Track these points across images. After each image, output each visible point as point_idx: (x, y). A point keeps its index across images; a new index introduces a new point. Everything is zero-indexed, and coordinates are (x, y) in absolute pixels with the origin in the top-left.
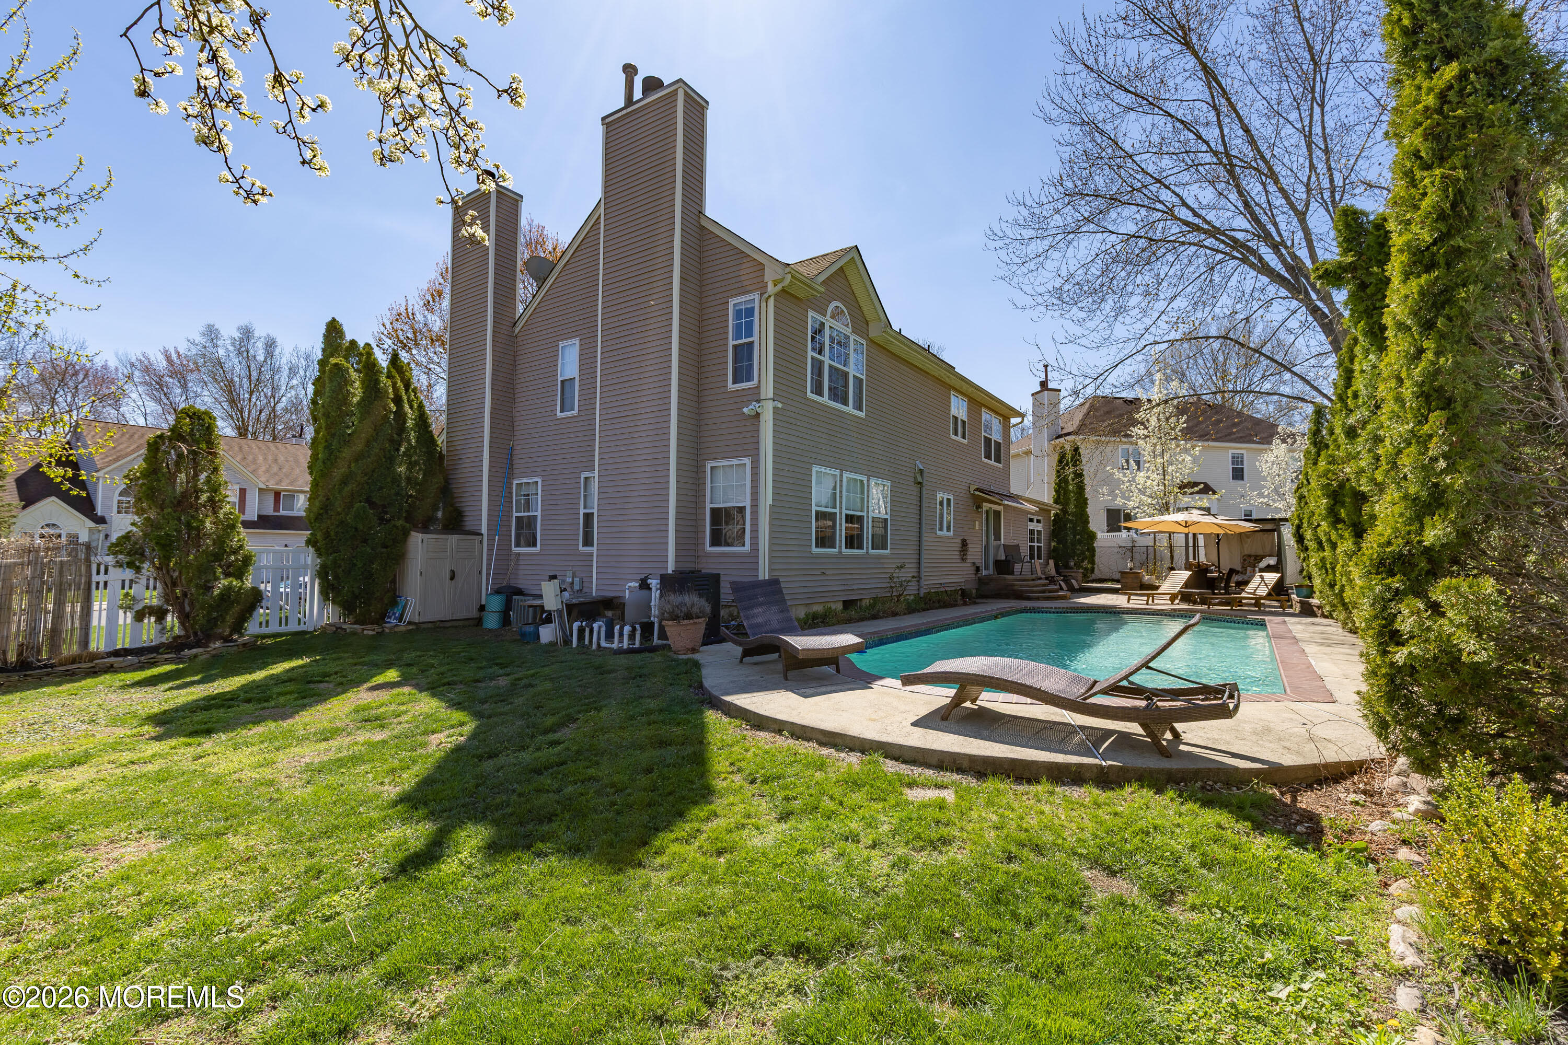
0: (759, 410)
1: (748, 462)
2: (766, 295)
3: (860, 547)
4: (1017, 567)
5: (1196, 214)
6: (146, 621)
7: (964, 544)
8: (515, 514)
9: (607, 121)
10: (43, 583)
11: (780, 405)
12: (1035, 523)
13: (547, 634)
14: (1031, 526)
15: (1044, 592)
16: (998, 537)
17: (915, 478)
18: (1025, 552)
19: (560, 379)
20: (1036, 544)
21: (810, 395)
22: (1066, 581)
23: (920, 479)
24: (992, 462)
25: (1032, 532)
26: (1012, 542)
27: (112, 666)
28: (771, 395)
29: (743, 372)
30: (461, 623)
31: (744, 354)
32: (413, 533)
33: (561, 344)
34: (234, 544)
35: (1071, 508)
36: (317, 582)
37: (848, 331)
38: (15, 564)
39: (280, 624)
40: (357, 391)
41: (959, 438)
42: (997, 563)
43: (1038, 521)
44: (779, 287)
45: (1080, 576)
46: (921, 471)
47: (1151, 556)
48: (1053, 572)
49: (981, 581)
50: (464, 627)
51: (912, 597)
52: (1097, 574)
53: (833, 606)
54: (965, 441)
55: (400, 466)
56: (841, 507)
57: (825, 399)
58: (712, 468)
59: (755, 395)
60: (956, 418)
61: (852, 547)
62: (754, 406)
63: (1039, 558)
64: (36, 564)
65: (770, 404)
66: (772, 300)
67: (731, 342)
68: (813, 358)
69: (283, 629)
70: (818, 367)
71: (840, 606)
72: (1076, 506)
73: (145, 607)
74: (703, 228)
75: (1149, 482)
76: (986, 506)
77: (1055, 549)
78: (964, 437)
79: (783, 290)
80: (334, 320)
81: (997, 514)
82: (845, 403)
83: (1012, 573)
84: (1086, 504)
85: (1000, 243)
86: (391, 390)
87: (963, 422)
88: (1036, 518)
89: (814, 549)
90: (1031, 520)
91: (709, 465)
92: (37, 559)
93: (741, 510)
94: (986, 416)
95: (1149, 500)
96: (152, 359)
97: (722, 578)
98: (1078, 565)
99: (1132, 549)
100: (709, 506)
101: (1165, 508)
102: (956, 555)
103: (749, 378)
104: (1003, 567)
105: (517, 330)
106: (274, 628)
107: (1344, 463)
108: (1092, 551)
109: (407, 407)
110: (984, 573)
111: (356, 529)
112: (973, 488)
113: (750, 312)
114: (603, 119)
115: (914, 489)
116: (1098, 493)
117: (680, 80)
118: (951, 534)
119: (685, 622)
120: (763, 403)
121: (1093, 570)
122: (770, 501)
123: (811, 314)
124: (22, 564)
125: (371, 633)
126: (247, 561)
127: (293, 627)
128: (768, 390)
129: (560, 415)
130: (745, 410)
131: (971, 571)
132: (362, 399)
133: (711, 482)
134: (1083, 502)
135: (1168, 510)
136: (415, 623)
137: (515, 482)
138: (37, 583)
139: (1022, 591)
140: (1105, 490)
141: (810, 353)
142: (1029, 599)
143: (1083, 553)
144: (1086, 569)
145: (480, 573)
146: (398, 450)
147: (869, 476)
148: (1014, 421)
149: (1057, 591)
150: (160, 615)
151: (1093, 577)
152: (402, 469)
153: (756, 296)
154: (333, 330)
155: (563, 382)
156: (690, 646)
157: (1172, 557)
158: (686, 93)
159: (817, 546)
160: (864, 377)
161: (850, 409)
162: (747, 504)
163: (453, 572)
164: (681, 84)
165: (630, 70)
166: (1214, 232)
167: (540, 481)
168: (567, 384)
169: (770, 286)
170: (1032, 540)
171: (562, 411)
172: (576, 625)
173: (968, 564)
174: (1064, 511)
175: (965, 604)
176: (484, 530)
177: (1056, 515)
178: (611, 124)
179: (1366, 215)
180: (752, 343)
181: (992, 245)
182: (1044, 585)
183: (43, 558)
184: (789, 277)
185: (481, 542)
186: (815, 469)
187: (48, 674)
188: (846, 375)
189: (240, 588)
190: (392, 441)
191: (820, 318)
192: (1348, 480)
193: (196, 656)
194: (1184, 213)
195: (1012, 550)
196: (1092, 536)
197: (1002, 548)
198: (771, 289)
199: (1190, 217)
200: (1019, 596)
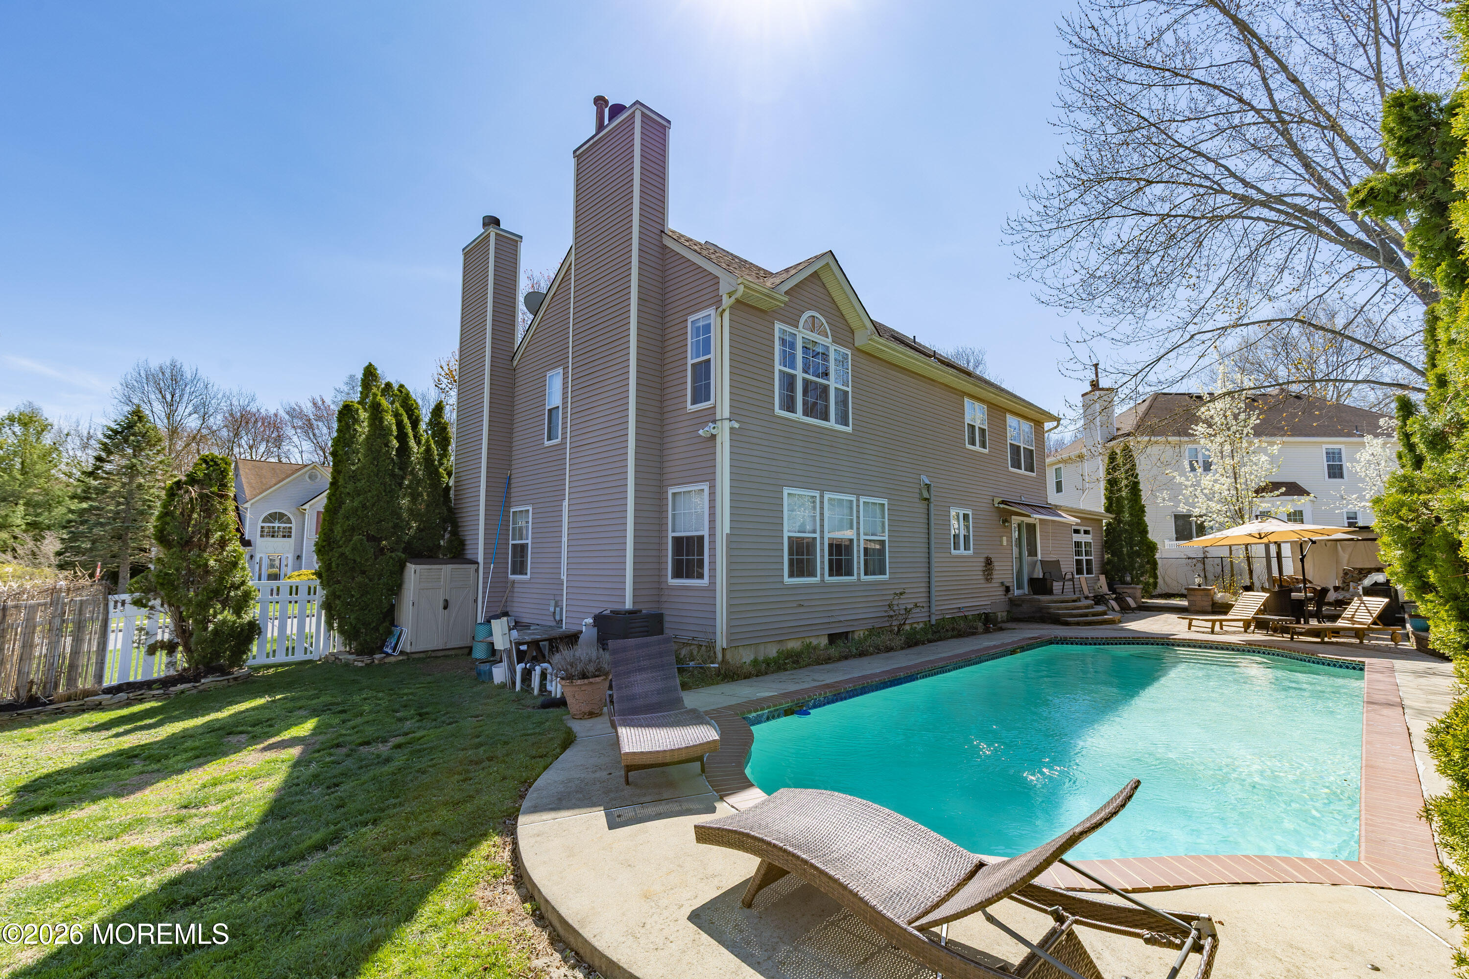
0: (714, 432)
1: (705, 487)
2: (720, 309)
3: (849, 573)
4: (1057, 586)
5: (1246, 184)
6: (158, 653)
7: (989, 562)
8: (511, 542)
9: (578, 153)
10: (64, 621)
11: (737, 425)
12: (1082, 534)
13: (499, 674)
14: (1076, 538)
15: (1086, 615)
16: (1033, 552)
17: (921, 494)
18: (1068, 566)
19: (547, 408)
20: (1084, 558)
21: (778, 411)
22: (1120, 600)
23: (926, 495)
24: (1022, 472)
25: (1078, 544)
26: (1053, 557)
27: (100, 703)
28: (727, 414)
29: (702, 392)
30: (453, 652)
31: (703, 371)
32: (408, 564)
33: (549, 374)
34: (237, 580)
35: (1126, 516)
36: (323, 612)
37: (827, 341)
38: (39, 605)
39: (287, 655)
40: (363, 429)
41: (977, 448)
42: (1032, 581)
43: (1086, 532)
44: (733, 300)
45: (1139, 593)
46: (928, 487)
47: (1227, 569)
48: (1105, 589)
49: (1013, 603)
50: (456, 655)
51: (921, 625)
52: (1161, 588)
53: (815, 642)
54: (986, 451)
55: (403, 498)
56: (822, 532)
57: (798, 415)
58: (674, 494)
59: (710, 416)
60: (972, 427)
61: (839, 574)
62: (709, 429)
63: (1089, 572)
64: (57, 604)
65: (727, 425)
66: (726, 315)
67: (690, 362)
68: (780, 371)
69: (290, 658)
70: (789, 382)
71: (824, 641)
72: (1131, 514)
73: (157, 642)
74: (665, 247)
75: (1217, 487)
76: (1015, 520)
77: (1109, 562)
78: (983, 445)
79: (738, 301)
80: (370, 365)
81: (1031, 528)
82: (826, 418)
83: (1050, 592)
84: (1143, 511)
85: (1018, 237)
86: (394, 427)
87: (982, 431)
88: (1082, 529)
89: (787, 580)
90: (1077, 531)
91: (671, 491)
92: (58, 599)
93: (701, 538)
94: (1012, 421)
95: (1219, 507)
96: (303, 407)
97: (667, 618)
98: (1135, 581)
99: (1203, 560)
100: (671, 535)
101: (1239, 516)
102: (980, 576)
103: (708, 398)
104: (1040, 586)
105: (515, 363)
106: (281, 658)
107: (1430, 491)
108: (1154, 564)
109: (412, 443)
110: (1017, 592)
111: (355, 561)
112: (997, 500)
113: (707, 328)
114: (575, 152)
115: (921, 507)
116: (1157, 497)
117: (637, 102)
118: (971, 552)
119: (579, 682)
120: (719, 423)
121: (1155, 585)
122: (727, 530)
123: (778, 326)
124: (45, 604)
125: (360, 664)
126: (247, 596)
127: (299, 657)
128: (724, 410)
129: (547, 443)
130: (701, 432)
131: (1001, 591)
132: (367, 438)
133: (674, 509)
134: (1139, 510)
135: (1242, 517)
136: (407, 654)
137: (512, 510)
138: (57, 622)
139: (1058, 615)
140: (1165, 494)
141: (778, 367)
142: (1067, 624)
143: (1142, 566)
144: (1147, 584)
145: (476, 601)
146: (400, 485)
147: (858, 495)
148: (1048, 425)
149: (1105, 613)
150: (170, 648)
151: (1158, 591)
152: (405, 502)
153: (711, 311)
154: (370, 373)
155: (550, 411)
156: (587, 709)
157: (1251, 572)
158: (643, 115)
159: (791, 575)
160: (849, 389)
161: (832, 424)
162: (705, 533)
163: (446, 601)
164: (638, 106)
165: (600, 101)
166: (1271, 201)
167: (530, 509)
168: (554, 412)
169: (725, 298)
170: (1078, 553)
171: (549, 439)
172: (519, 668)
173: (995, 583)
174: (1118, 520)
175: (987, 631)
176: (481, 559)
177: (1109, 524)
178: (582, 155)
179: (1437, 99)
180: (709, 361)
181: (1008, 239)
182: (1087, 607)
183: (64, 598)
184: (742, 287)
185: (477, 570)
186: (786, 491)
187: (38, 713)
188: (826, 389)
189: (234, 622)
190: (393, 475)
191: (790, 329)
192: (1438, 520)
193: (182, 692)
194: (1231, 185)
195: (1052, 568)
196: (1152, 548)
197: (1039, 563)
198: (727, 302)
199: (1240, 189)
200: (1057, 620)
